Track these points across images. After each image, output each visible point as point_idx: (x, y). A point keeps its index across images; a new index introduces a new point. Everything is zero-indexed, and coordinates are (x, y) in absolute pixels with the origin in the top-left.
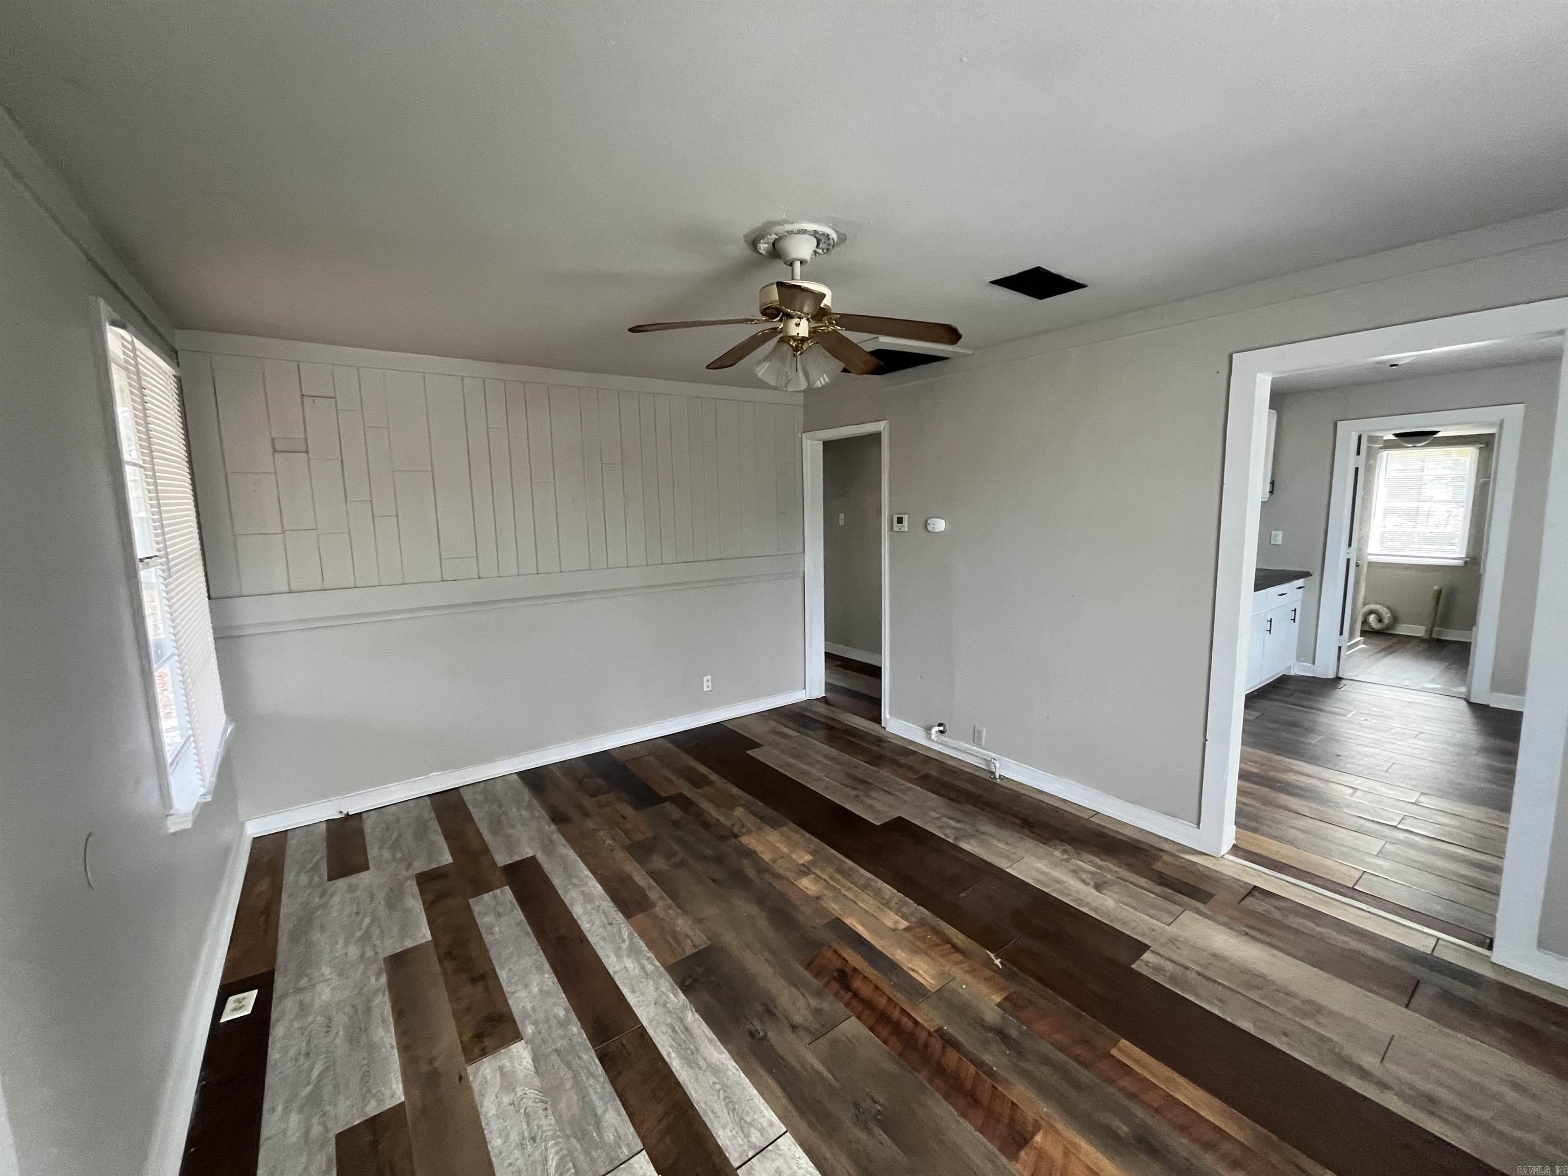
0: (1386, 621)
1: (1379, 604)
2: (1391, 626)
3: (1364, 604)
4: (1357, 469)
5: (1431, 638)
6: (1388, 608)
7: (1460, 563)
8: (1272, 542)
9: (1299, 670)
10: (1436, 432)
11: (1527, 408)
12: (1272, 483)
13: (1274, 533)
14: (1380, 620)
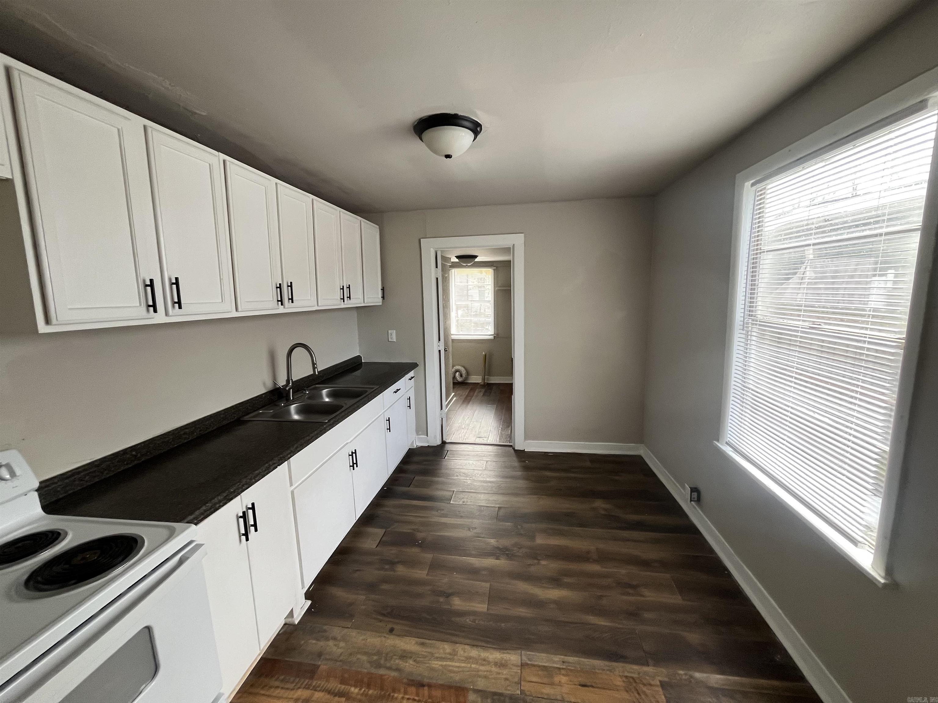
0: (464, 376)
1: (460, 365)
2: (466, 378)
3: (453, 367)
4: (437, 279)
5: (485, 383)
6: (464, 367)
7: (492, 337)
8: (390, 340)
9: (419, 442)
10: (476, 257)
11: (525, 237)
12: (383, 289)
13: (390, 331)
14: (461, 376)
